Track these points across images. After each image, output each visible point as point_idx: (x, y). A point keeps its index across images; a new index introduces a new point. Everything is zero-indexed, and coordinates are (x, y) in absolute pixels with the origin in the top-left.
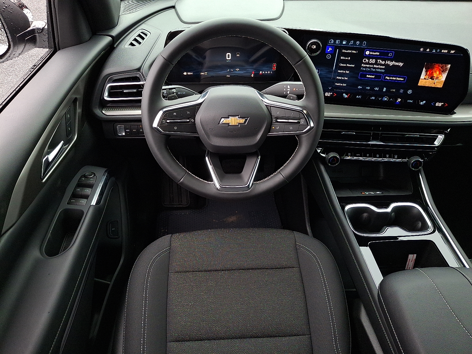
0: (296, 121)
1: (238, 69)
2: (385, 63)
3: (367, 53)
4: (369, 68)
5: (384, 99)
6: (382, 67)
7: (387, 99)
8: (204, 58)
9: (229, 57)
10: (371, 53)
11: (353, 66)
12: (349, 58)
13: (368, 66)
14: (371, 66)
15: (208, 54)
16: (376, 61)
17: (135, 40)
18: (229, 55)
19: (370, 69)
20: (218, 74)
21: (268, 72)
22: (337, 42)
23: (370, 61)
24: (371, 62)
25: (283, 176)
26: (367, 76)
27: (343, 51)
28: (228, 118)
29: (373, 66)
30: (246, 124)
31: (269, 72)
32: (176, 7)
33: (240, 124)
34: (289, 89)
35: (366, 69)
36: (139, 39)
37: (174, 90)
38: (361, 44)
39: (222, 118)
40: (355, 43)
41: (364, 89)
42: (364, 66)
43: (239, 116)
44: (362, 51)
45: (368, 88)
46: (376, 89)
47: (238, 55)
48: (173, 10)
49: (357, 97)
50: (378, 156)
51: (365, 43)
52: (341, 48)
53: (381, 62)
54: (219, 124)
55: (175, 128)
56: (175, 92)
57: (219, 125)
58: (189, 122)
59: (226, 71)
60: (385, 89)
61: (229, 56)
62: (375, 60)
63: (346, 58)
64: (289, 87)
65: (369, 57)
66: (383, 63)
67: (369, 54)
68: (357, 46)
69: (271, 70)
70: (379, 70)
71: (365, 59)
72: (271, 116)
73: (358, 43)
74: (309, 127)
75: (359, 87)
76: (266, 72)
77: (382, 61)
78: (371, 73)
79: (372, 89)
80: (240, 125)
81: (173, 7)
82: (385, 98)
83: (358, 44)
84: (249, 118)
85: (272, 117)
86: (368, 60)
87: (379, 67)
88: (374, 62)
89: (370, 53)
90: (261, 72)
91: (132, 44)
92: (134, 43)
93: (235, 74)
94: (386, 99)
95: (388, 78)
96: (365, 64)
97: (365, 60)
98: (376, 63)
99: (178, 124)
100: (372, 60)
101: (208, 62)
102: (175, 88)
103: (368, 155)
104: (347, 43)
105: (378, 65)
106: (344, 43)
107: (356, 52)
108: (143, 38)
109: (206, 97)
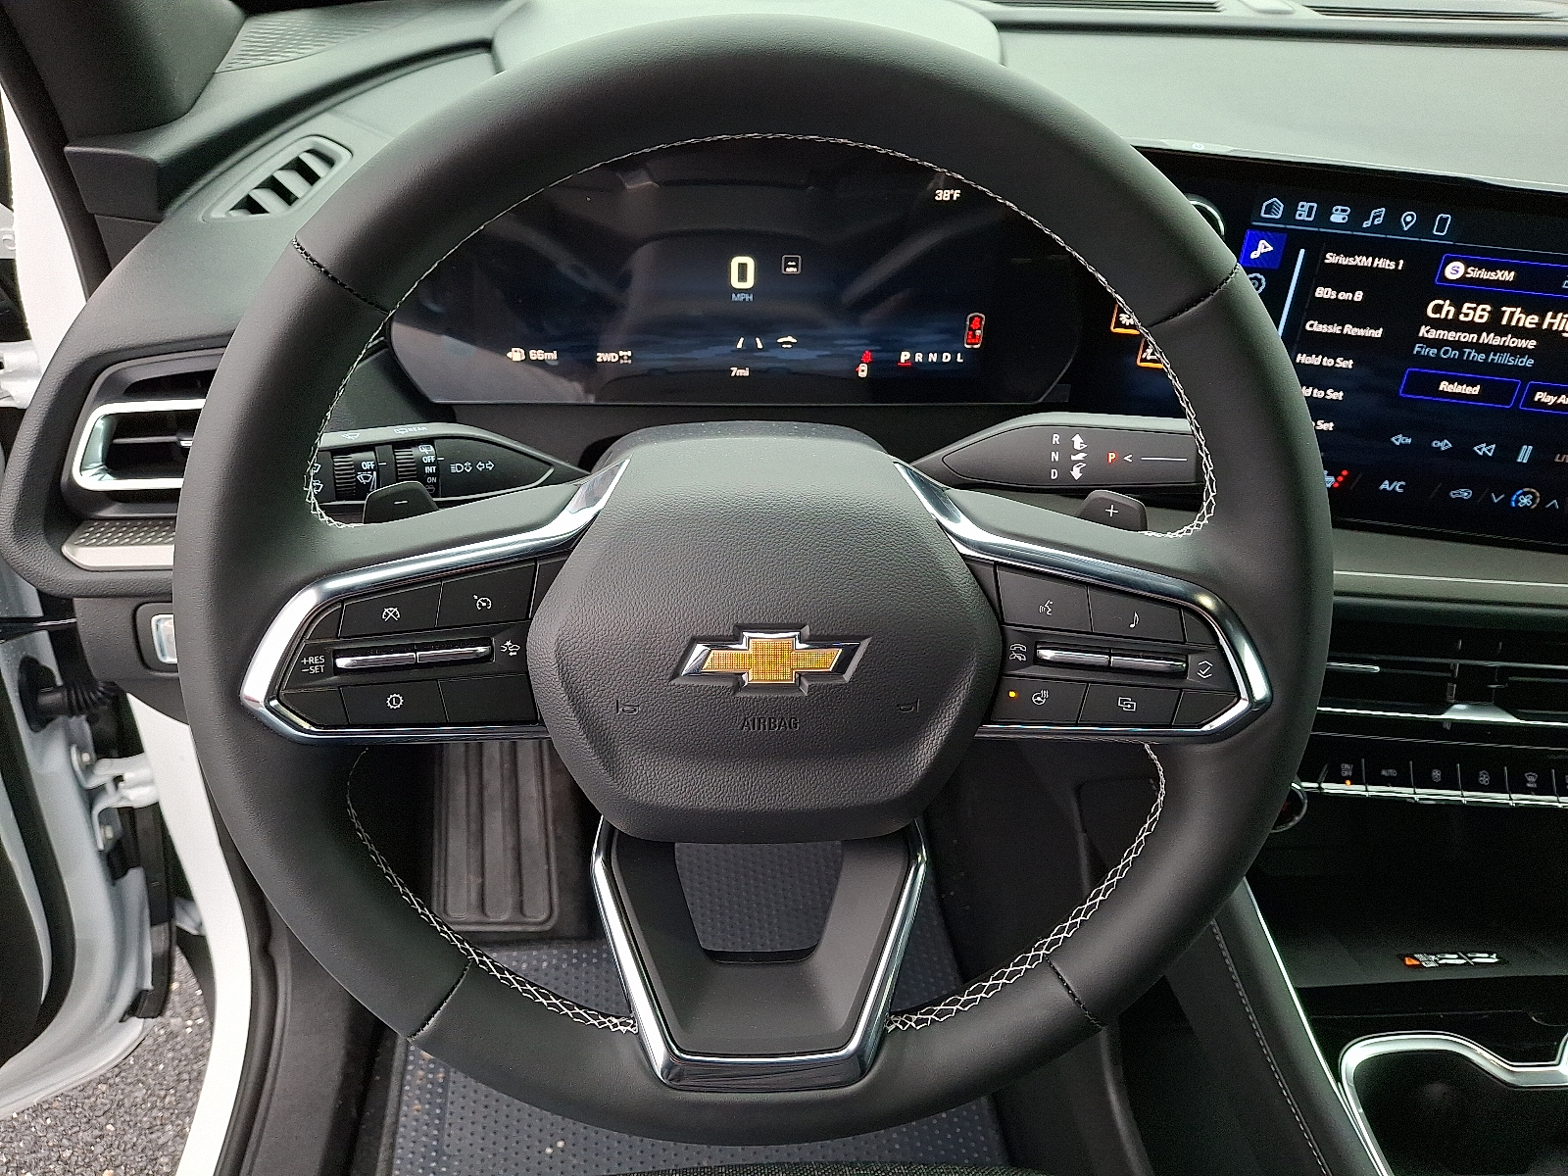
0: (1160, 664)
1: (790, 339)
2: (1540, 325)
3: (1454, 270)
4: (1458, 345)
5: (1517, 501)
6: (1522, 343)
7: (1533, 500)
8: (624, 282)
9: (742, 277)
10: (1474, 273)
11: (1378, 333)
12: (1359, 296)
13: (1451, 336)
14: (1472, 337)
15: (642, 261)
16: (1496, 315)
17: (273, 185)
18: (743, 267)
19: (1462, 353)
20: (687, 359)
21: (940, 357)
22: (1304, 211)
23: (1464, 310)
24: (1467, 315)
25: (1067, 987)
26: (1444, 386)
27: (1331, 258)
28: (737, 639)
29: (1478, 339)
30: (847, 676)
31: (947, 357)
32: (499, 45)
33: (810, 676)
34: (1080, 457)
35: (1439, 351)
36: (292, 182)
37: (426, 453)
38: (1423, 226)
39: (694, 641)
40: (1392, 220)
41: (1421, 448)
42: (1433, 334)
43: (806, 630)
44: (1424, 262)
45: (1444, 445)
46: (1484, 449)
47: (789, 270)
48: (482, 59)
49: (1385, 485)
50: (1484, 779)
51: (1443, 221)
52: (1319, 241)
53: (1519, 319)
54: (676, 674)
55: (395, 701)
56: (430, 464)
57: (676, 682)
58: (486, 658)
59: (726, 349)
60: (1525, 454)
61: (743, 272)
62: (1488, 308)
63: (1343, 296)
64: (1078, 441)
65: (1460, 292)
66: (1530, 321)
67: (1463, 280)
68: (1406, 234)
69: (955, 346)
70: (1506, 359)
71: (1441, 302)
72: (1001, 622)
73: (1409, 219)
74: (1242, 706)
75: (1399, 440)
76: (933, 357)
77: (1523, 316)
78: (1461, 370)
79: (1462, 451)
80: (806, 683)
81: (485, 45)
82: (1525, 494)
83: (1407, 223)
84: (865, 644)
85: (1003, 632)
86: (1452, 309)
87: (1510, 341)
88: (1481, 317)
89: (1466, 273)
90: (905, 356)
91: (250, 206)
92: (266, 198)
93: (770, 365)
94: (1525, 501)
95: (1550, 400)
96: (1437, 324)
97: (1438, 309)
98: (1494, 325)
99: (415, 674)
100: (1475, 309)
101: (637, 302)
102: (429, 440)
103: (1436, 774)
104: (1355, 220)
105: (1502, 331)
106: (1337, 217)
107: (1397, 265)
108: (311, 177)
109: (600, 505)
